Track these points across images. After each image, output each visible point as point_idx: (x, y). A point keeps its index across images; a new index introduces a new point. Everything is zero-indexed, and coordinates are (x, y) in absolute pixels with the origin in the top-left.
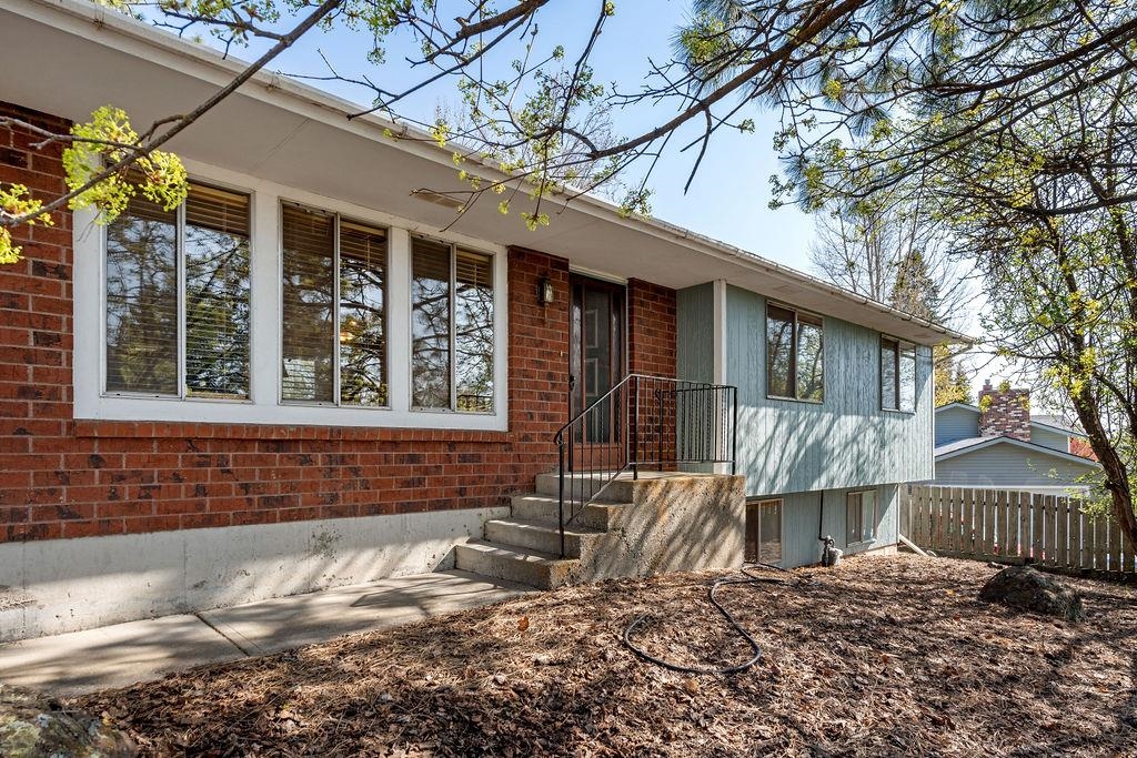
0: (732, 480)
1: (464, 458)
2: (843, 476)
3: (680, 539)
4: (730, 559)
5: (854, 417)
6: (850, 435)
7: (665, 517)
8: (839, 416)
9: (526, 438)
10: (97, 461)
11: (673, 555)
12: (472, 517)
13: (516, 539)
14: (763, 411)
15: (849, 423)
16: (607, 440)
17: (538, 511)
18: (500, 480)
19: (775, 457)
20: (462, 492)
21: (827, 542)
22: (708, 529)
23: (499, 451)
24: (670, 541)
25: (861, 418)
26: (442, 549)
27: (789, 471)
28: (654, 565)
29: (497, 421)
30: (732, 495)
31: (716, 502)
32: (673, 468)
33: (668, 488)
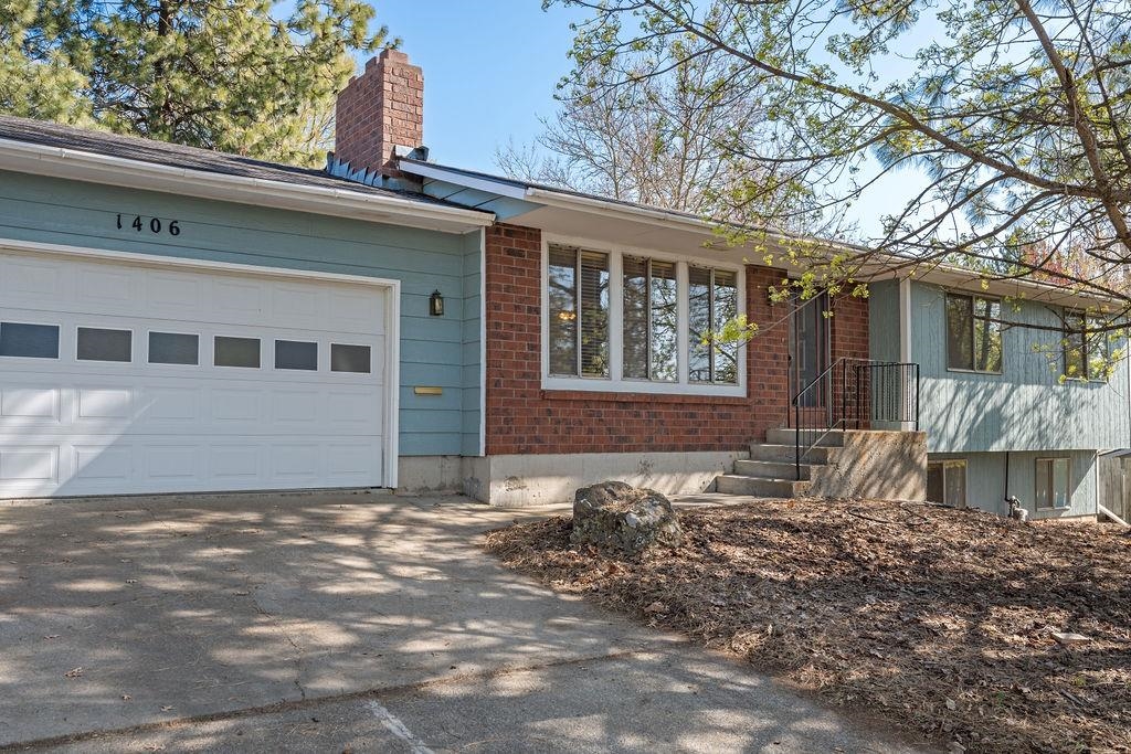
0: (915, 435)
1: (721, 416)
2: (1024, 439)
3: (873, 477)
4: (914, 494)
5: (1035, 387)
6: (1030, 403)
7: (865, 458)
8: (1019, 385)
9: (759, 402)
10: (549, 412)
11: (869, 488)
12: (726, 457)
13: (761, 471)
14: (943, 381)
15: (1029, 392)
16: (815, 404)
17: (773, 454)
18: (743, 432)
19: (954, 420)
20: (720, 439)
21: (1011, 502)
22: (896, 470)
23: (741, 411)
24: (869, 475)
25: (1042, 388)
26: (709, 478)
27: (969, 432)
28: (858, 491)
29: (738, 391)
30: (916, 447)
31: (901, 452)
32: (867, 426)
33: (865, 440)
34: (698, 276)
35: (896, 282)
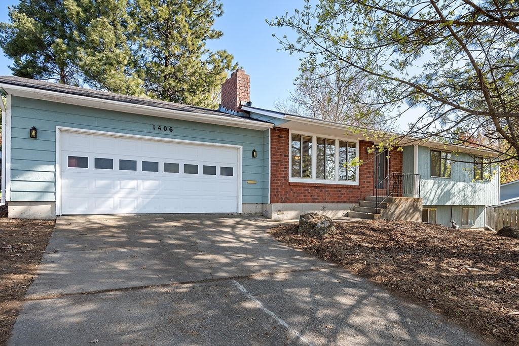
0: (418, 199)
1: (350, 192)
2: (458, 201)
3: (403, 213)
4: (417, 219)
5: (463, 183)
6: (461, 189)
7: (400, 206)
8: (457, 182)
9: (363, 187)
10: (291, 189)
11: (401, 217)
12: (351, 205)
13: (363, 210)
14: (429, 181)
15: (461, 185)
16: (383, 188)
17: (368, 204)
18: (357, 197)
19: (433, 194)
20: (349, 199)
21: (453, 223)
22: (411, 211)
23: (357, 190)
24: (401, 213)
25: (466, 183)
26: (345, 212)
27: (438, 198)
28: (397, 218)
29: (356, 183)
30: (419, 203)
31: (413, 205)
32: (401, 196)
33: (400, 201)
34: (342, 144)
35: (413, 146)
